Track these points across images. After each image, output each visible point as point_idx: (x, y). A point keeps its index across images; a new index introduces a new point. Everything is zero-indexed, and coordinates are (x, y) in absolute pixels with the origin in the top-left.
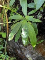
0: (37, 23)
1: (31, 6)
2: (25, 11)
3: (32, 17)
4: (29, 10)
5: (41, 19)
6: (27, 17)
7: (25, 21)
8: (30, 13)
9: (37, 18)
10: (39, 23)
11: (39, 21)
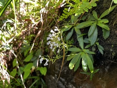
0: (92, 54)
1: (86, 41)
2: (82, 45)
3: (88, 50)
4: (85, 44)
5: (95, 52)
6: (85, 50)
7: (83, 54)
8: (86, 47)
9: (91, 51)
10: (94, 55)
11: (94, 53)
